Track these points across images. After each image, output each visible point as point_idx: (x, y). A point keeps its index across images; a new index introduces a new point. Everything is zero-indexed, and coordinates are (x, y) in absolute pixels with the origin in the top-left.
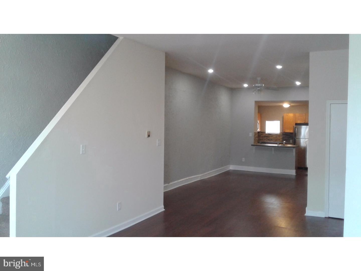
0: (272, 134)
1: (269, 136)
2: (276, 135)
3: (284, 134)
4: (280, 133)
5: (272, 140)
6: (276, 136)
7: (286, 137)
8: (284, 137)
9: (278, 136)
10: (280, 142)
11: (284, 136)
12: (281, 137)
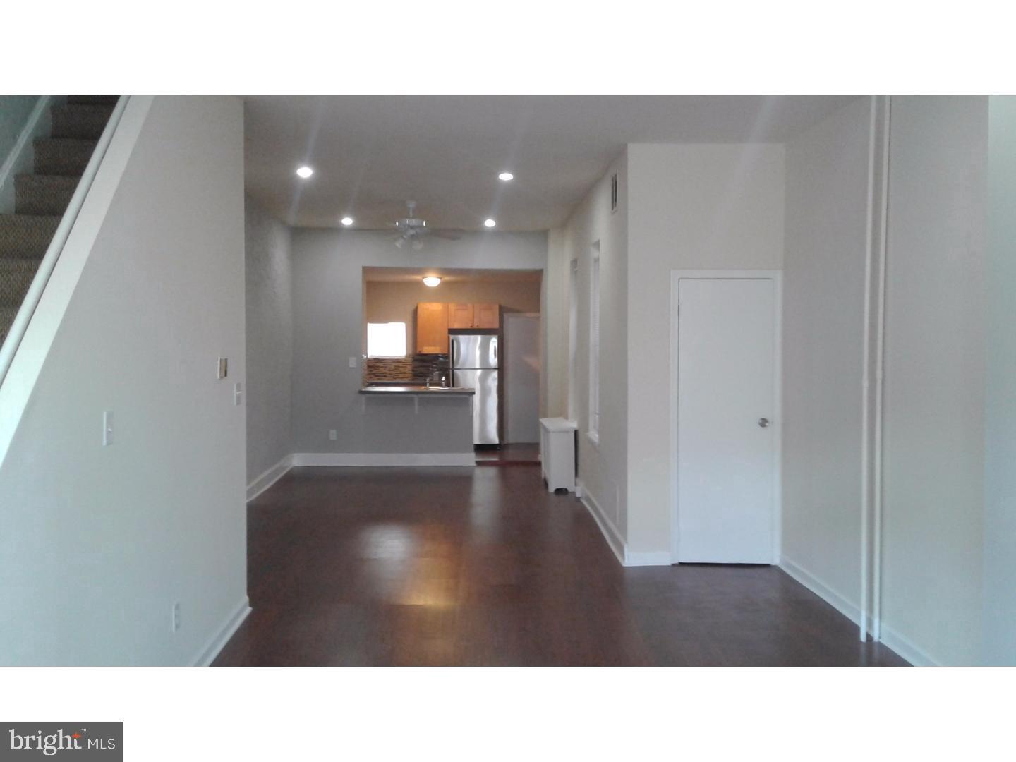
0: (383, 360)
1: (378, 364)
2: (397, 361)
3: (417, 357)
4: (406, 356)
5: (385, 376)
6: (397, 364)
7: (421, 366)
8: (415, 367)
9: (401, 364)
10: (406, 379)
11: (417, 364)
12: (409, 367)
